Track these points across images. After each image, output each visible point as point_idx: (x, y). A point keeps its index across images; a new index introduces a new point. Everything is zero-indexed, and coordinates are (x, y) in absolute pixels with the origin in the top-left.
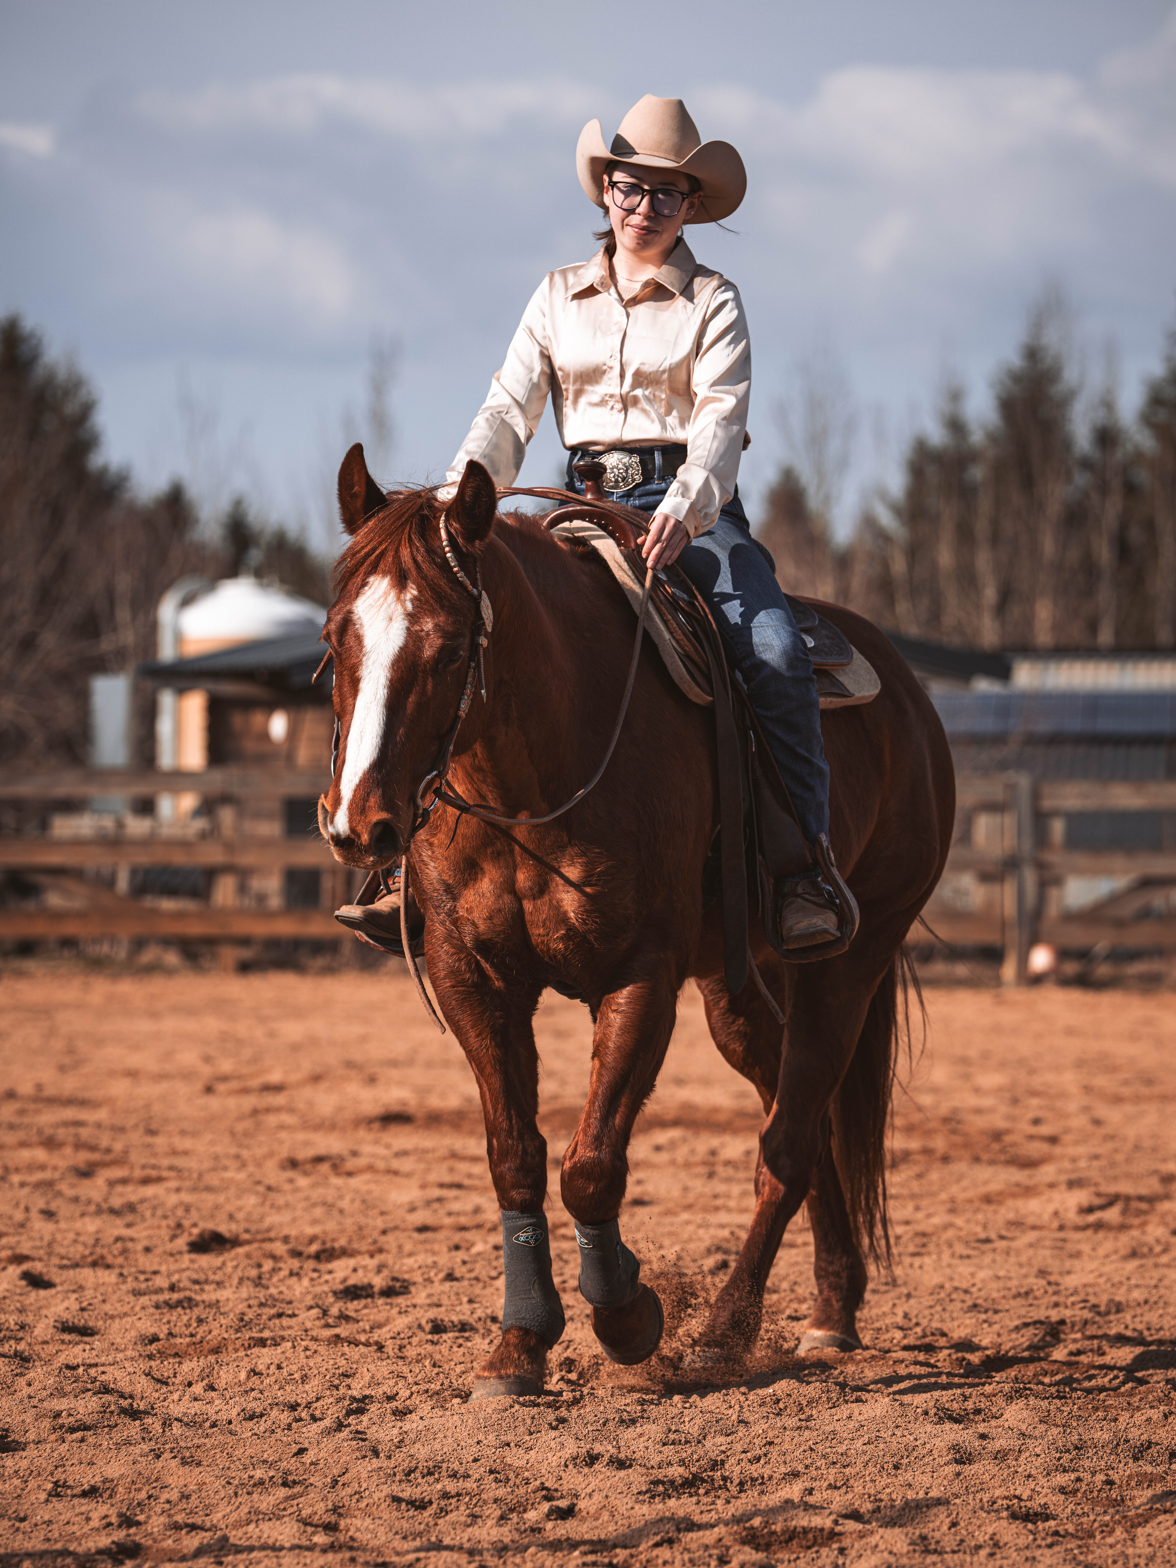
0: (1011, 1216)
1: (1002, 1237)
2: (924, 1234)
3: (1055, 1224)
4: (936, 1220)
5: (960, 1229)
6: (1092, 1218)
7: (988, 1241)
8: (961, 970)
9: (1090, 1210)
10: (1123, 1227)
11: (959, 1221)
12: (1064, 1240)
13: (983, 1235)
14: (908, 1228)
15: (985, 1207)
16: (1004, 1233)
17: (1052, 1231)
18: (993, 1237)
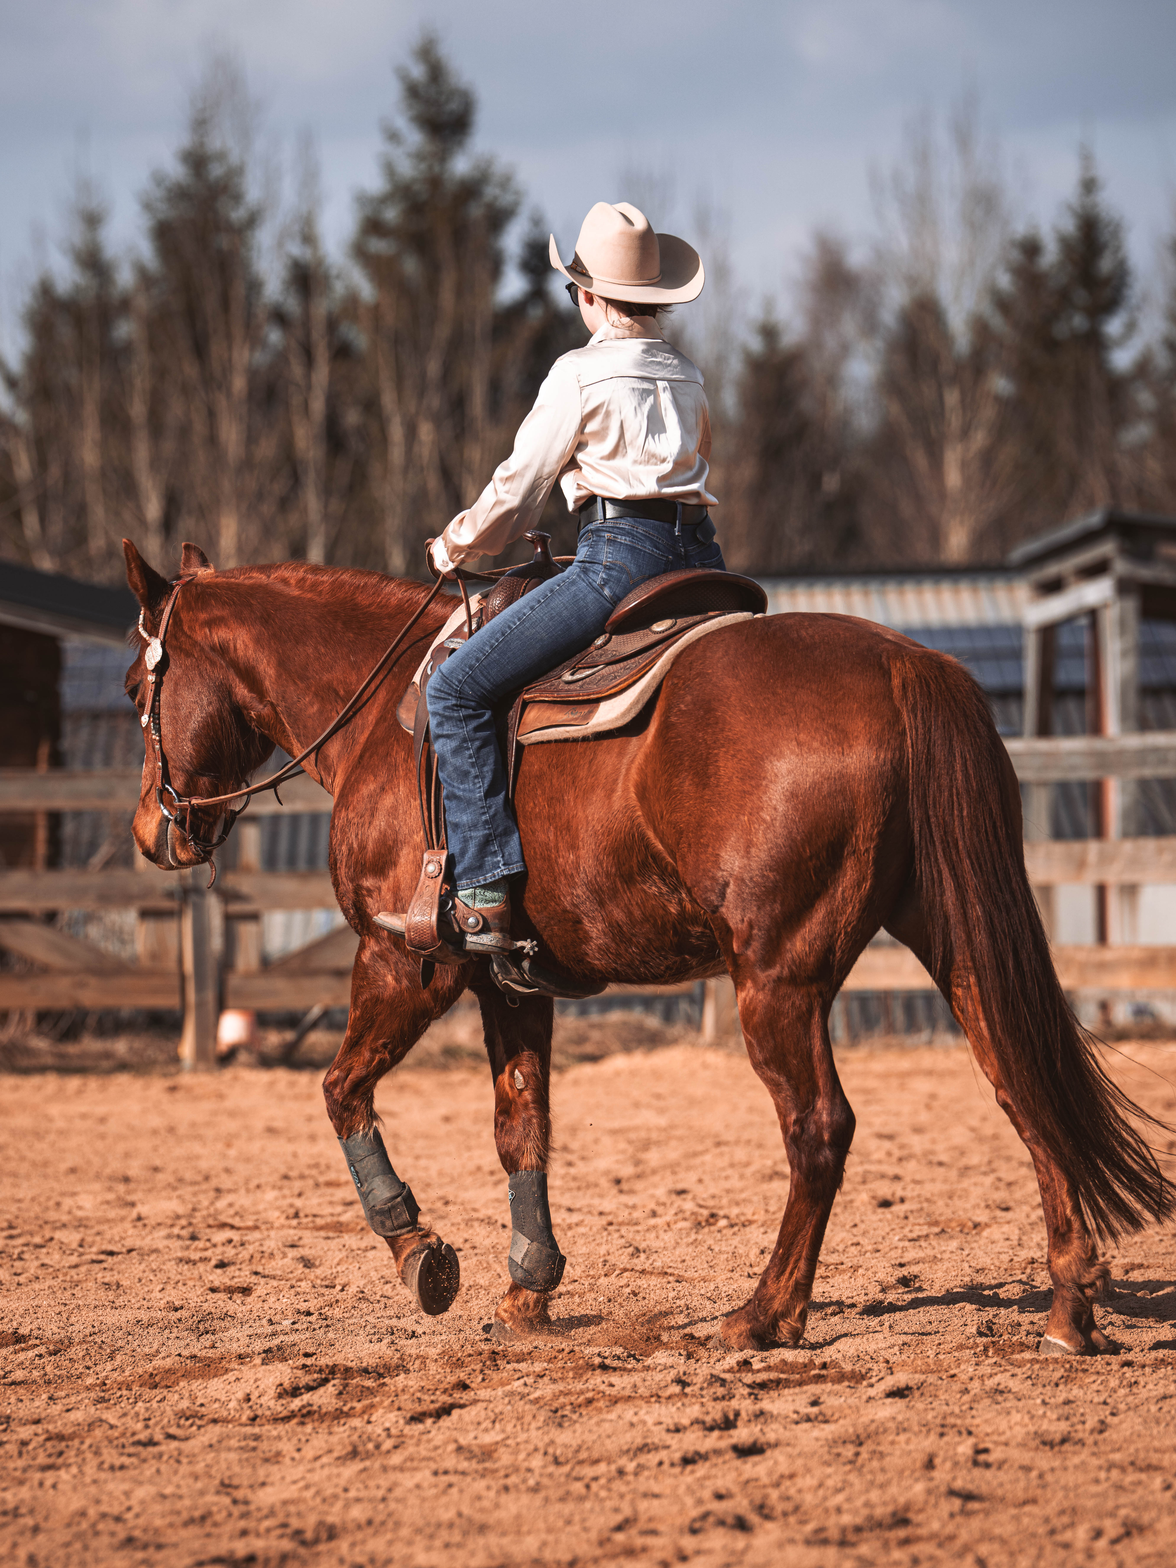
0: (185, 1404)
1: (170, 1437)
2: (61, 1437)
3: (247, 1414)
4: (77, 1416)
5: (112, 1427)
6: (296, 1404)
7: (151, 1443)
8: (121, 1046)
9: (295, 1392)
10: (339, 1415)
11: (111, 1417)
12: (257, 1438)
13: (143, 1436)
14: (39, 1429)
15: (147, 1393)
16: (173, 1430)
17: (241, 1425)
18: (159, 1436)
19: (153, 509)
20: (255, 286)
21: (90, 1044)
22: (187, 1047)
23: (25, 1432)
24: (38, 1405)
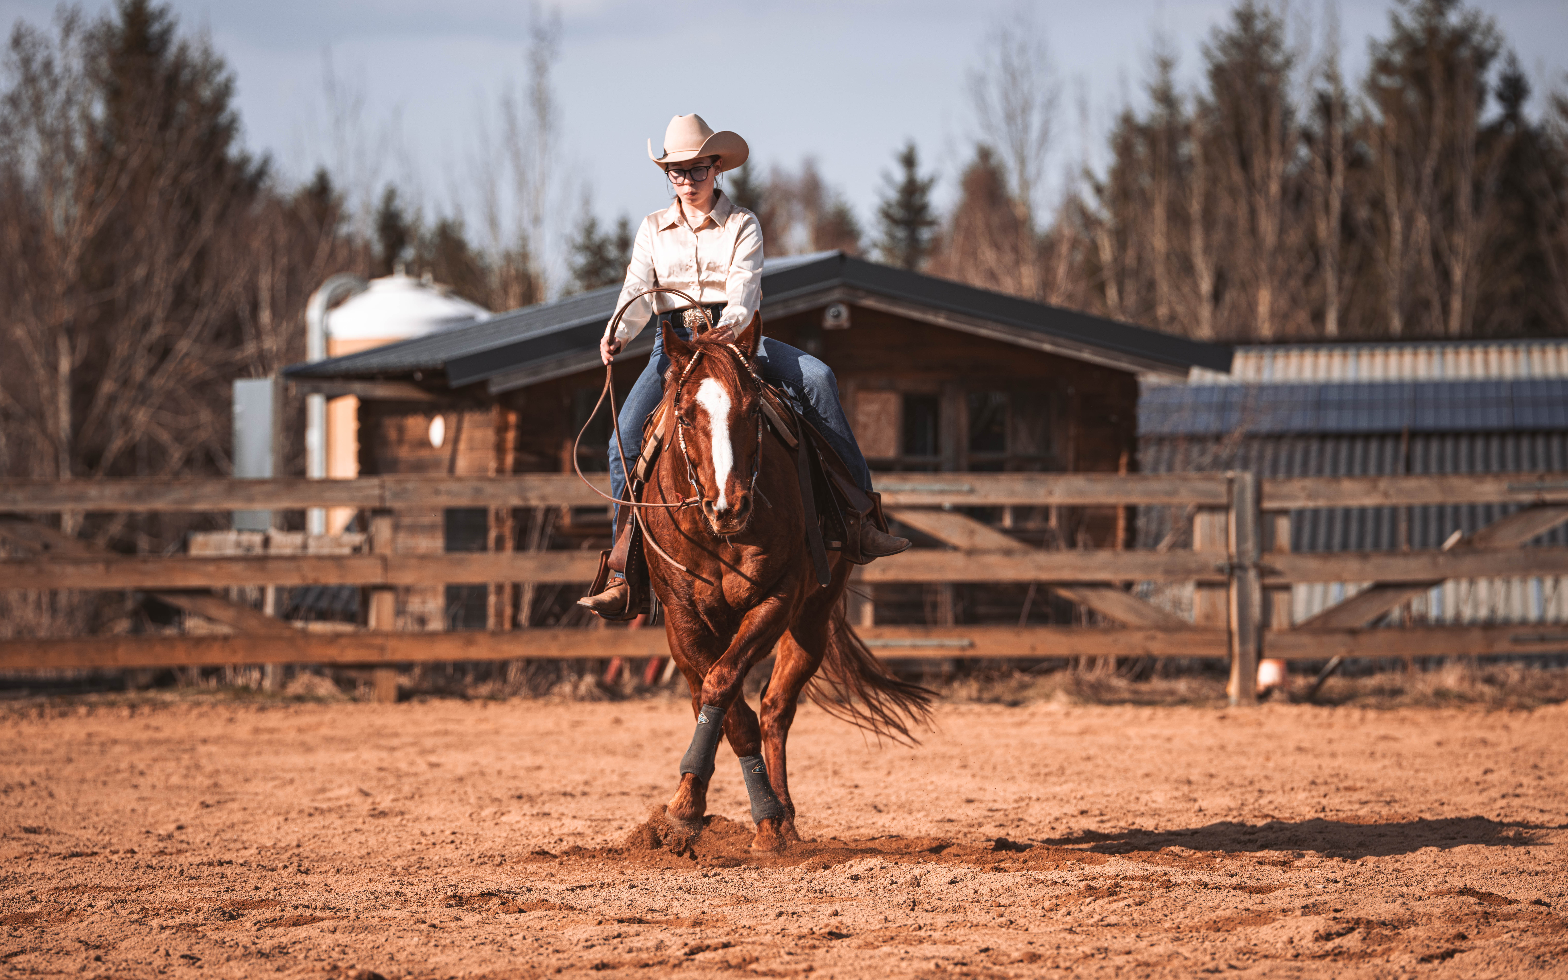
0: (1242, 944)
1: (1232, 967)
2: (1147, 964)
3: (1290, 953)
4: (1160, 949)
5: (1186, 958)
6: (1330, 946)
7: (1217, 970)
8: (1182, 686)
9: (1328, 937)
10: (1364, 955)
11: (1185, 951)
12: (1300, 969)
13: (1211, 965)
14: (1130, 958)
15: (1212, 935)
16: (1234, 962)
17: (1287, 960)
18: (1223, 966)
19: (1206, 286)
20: (1288, 113)
21: (1157, 684)
22: (1233, 687)
23: (1120, 960)
24: (1129, 940)
